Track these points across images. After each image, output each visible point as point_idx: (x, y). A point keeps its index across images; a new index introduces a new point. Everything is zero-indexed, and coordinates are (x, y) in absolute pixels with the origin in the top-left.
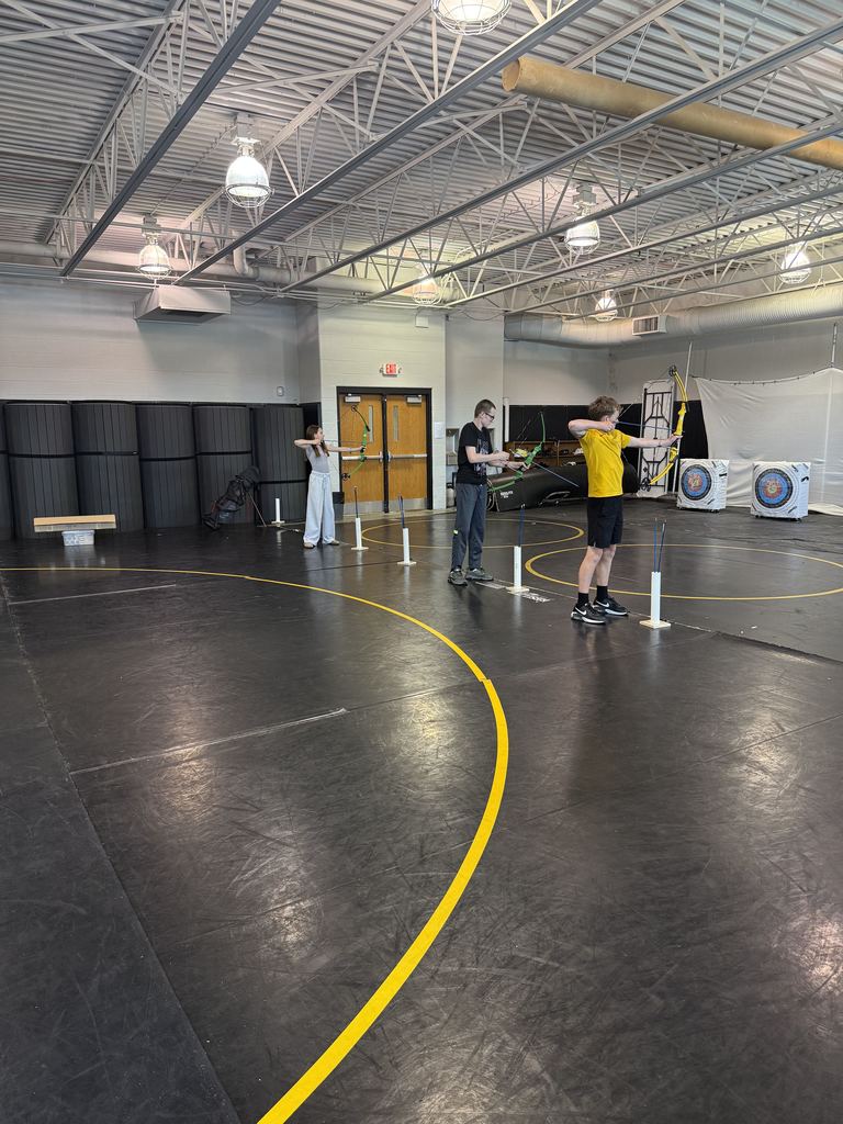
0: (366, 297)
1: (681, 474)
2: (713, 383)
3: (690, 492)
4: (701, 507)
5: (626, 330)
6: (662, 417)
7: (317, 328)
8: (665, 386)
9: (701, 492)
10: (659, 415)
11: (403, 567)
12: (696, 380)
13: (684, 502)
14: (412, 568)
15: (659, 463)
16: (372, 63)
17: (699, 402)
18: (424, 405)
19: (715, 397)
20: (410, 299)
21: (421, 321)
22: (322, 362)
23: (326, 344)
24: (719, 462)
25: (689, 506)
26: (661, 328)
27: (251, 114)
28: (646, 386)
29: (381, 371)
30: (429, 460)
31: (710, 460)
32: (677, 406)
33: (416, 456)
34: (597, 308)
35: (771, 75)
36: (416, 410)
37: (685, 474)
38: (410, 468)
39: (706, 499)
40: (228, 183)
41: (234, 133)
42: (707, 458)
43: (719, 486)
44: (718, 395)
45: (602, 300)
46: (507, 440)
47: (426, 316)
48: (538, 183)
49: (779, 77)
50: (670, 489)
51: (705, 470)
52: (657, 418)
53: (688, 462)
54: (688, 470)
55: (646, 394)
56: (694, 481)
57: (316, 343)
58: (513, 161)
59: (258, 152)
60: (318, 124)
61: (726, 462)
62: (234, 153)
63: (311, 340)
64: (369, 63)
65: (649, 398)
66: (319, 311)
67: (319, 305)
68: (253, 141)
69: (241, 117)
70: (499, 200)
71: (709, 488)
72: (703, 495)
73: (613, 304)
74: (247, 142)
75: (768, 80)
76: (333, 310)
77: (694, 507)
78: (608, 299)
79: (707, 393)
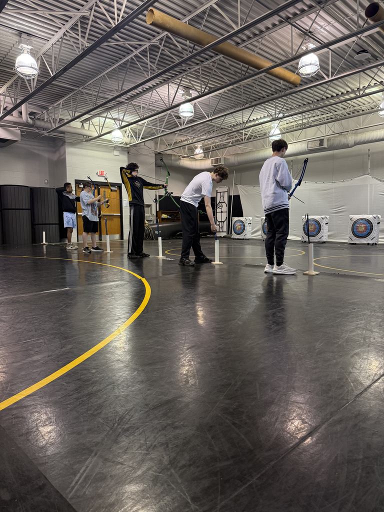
0: (89, 139)
1: (233, 224)
2: (244, 187)
3: (236, 231)
4: (241, 238)
5: (208, 164)
6: (224, 202)
7: (65, 152)
8: (225, 189)
9: (241, 231)
11: (106, 254)
12: (237, 186)
13: (234, 236)
14: (111, 254)
15: (224, 222)
16: (87, 12)
17: (239, 196)
18: (118, 191)
19: (246, 193)
20: (110, 141)
21: (116, 153)
22: (67, 168)
23: (70, 159)
24: (247, 218)
25: (236, 238)
26: (222, 163)
27: (29, 34)
28: (217, 189)
29: (97, 174)
30: (121, 217)
31: (244, 218)
32: (230, 197)
33: (115, 214)
34: (195, 153)
35: (260, 40)
36: (114, 193)
37: (234, 224)
38: (112, 220)
39: (243, 234)
40: (16, 65)
41: (20, 42)
42: (243, 216)
43: (248, 229)
44: (247, 192)
45: (197, 149)
46: (158, 210)
47: (118, 150)
48: (166, 86)
49: (263, 42)
50: (228, 233)
51: (242, 222)
52: (222, 202)
53: (235, 219)
54: (235, 222)
55: (217, 192)
56: (238, 226)
57: (65, 159)
58: (154, 67)
59: (33, 53)
60: (61, 44)
61: (251, 218)
62: (20, 52)
63: (62, 157)
64: (86, 11)
65: (219, 194)
66: (66, 143)
67: (67, 141)
68: (30, 47)
69: (23, 35)
70: (149, 94)
71: (244, 229)
72: (242, 233)
73: (202, 151)
74: (26, 47)
75: (259, 42)
76: (72, 144)
77: (239, 238)
78: (199, 149)
79: (242, 191)
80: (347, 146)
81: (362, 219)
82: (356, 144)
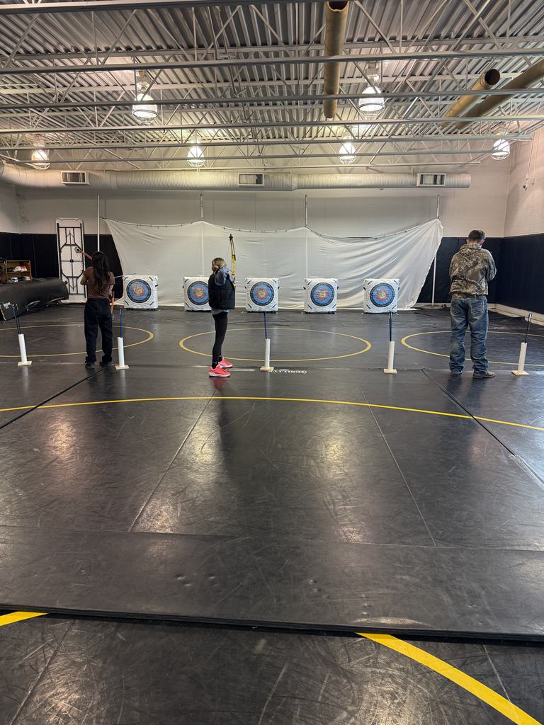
1: (126, 286)
2: (120, 224)
3: (134, 297)
5: (55, 178)
6: (76, 245)
8: (75, 223)
10: (73, 243)
12: (106, 220)
13: (131, 305)
17: (110, 237)
19: (123, 234)
24: (154, 277)
25: (135, 307)
26: (87, 181)
28: (59, 221)
32: (87, 237)
39: (149, 301)
43: (156, 293)
44: (128, 234)
45: (37, 153)
51: (145, 282)
52: (71, 245)
53: (130, 278)
54: (131, 283)
55: (58, 228)
56: (139, 290)
61: (157, 277)
65: (62, 230)
71: (149, 294)
72: (146, 299)
73: (46, 157)
77: (140, 307)
79: (116, 229)
80: (289, 189)
81: (323, 284)
82: (300, 187)
